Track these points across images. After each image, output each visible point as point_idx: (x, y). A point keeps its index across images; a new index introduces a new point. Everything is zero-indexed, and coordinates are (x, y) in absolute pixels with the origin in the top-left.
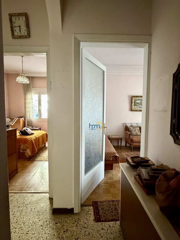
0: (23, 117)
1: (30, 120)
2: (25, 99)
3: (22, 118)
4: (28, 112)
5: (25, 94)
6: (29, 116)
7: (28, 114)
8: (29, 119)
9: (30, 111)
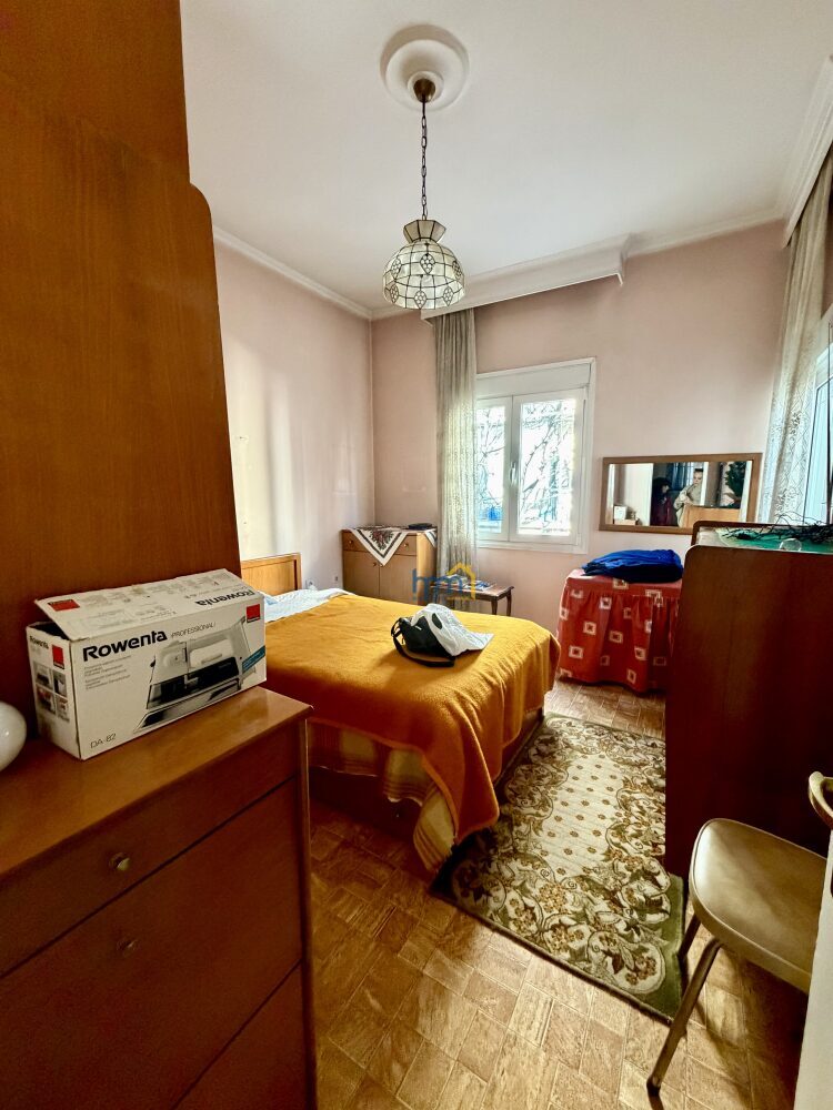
0: (429, 527)
1: (460, 540)
2: (442, 435)
3: (427, 532)
4: (453, 501)
5: (443, 410)
6: (455, 521)
7: (451, 511)
8: (455, 536)
9: (465, 495)
